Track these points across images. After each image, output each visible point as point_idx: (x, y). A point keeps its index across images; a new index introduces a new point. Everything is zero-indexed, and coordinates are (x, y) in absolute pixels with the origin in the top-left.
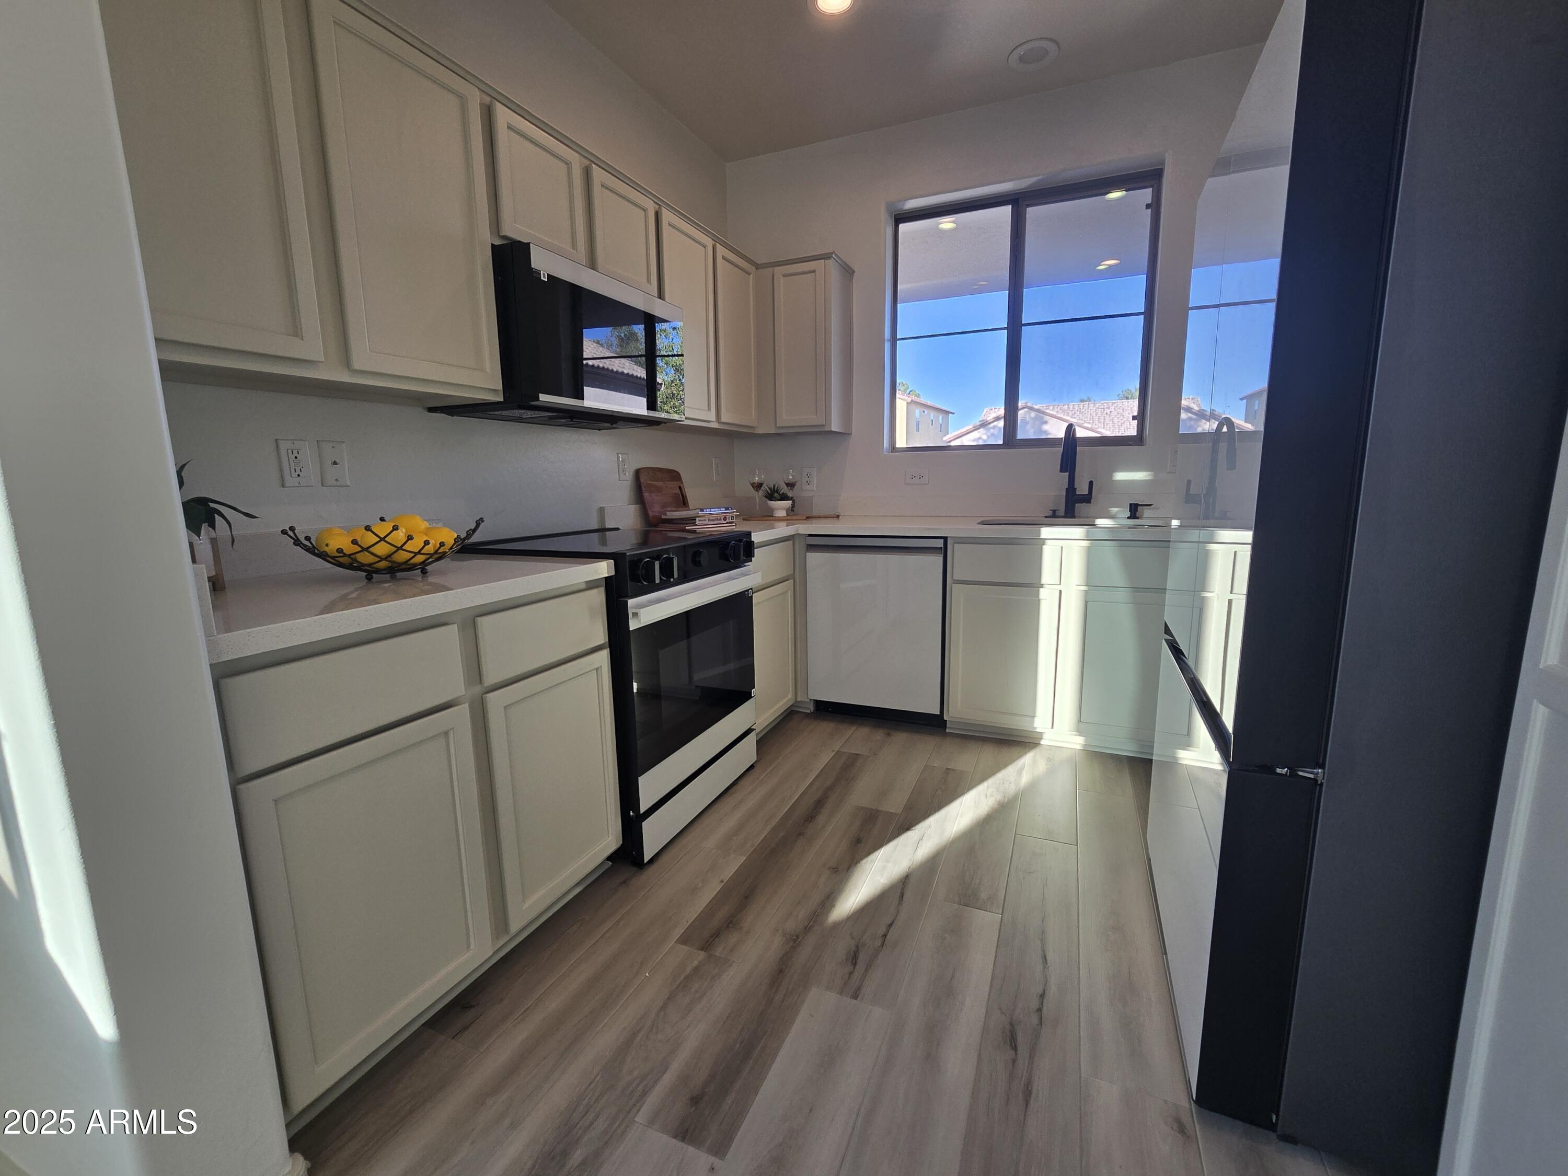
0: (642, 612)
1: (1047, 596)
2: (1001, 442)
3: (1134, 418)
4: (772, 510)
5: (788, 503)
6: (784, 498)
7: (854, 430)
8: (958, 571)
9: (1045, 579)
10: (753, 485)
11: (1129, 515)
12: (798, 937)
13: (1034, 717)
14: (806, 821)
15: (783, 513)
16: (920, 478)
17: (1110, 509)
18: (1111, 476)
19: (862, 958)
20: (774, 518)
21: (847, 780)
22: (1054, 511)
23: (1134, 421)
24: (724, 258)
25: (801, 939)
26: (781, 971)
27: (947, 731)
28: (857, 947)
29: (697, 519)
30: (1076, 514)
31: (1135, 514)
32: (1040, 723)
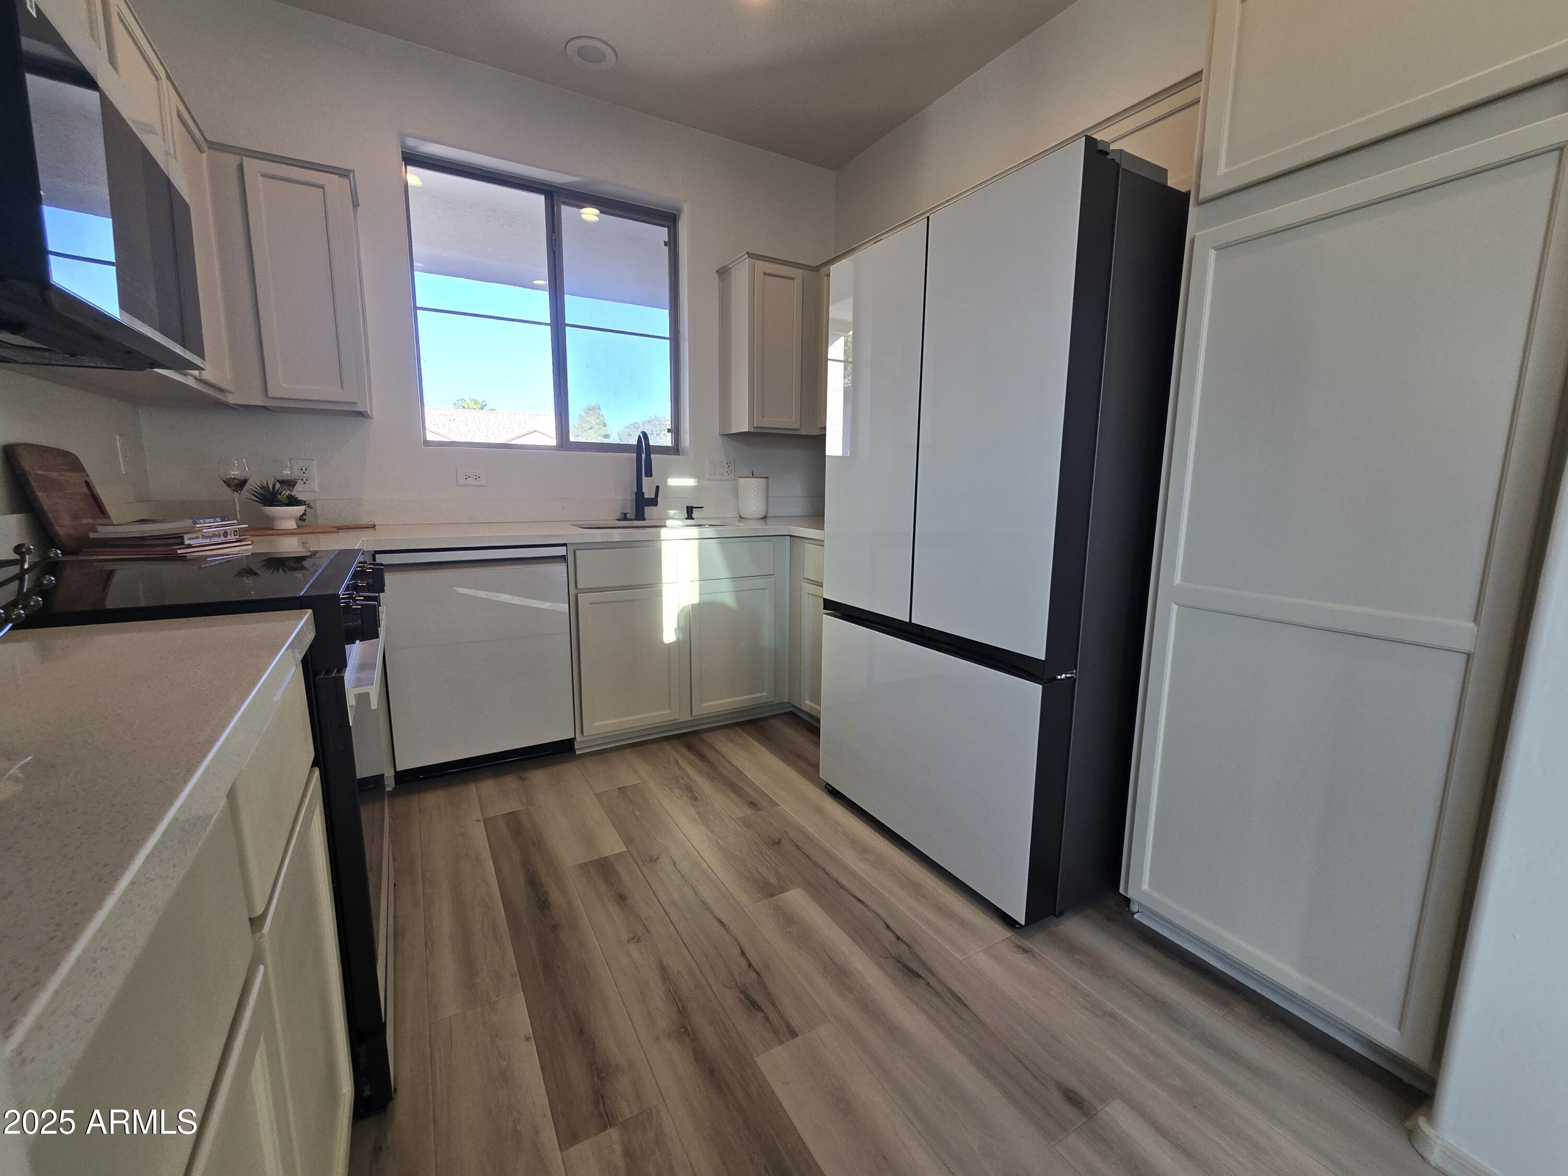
2: (557, 444)
3: (669, 431)
4: (275, 519)
5: (298, 510)
6: (293, 501)
10: (228, 483)
11: (687, 517)
12: (683, 1026)
14: (543, 910)
15: (292, 525)
16: (476, 479)
17: (668, 511)
18: (666, 482)
19: (758, 997)
20: (276, 532)
21: (534, 844)
22: (625, 514)
23: (668, 433)
25: (688, 1026)
26: (712, 1072)
27: (577, 753)
28: (742, 992)
29: (186, 537)
30: (646, 517)
31: (691, 516)
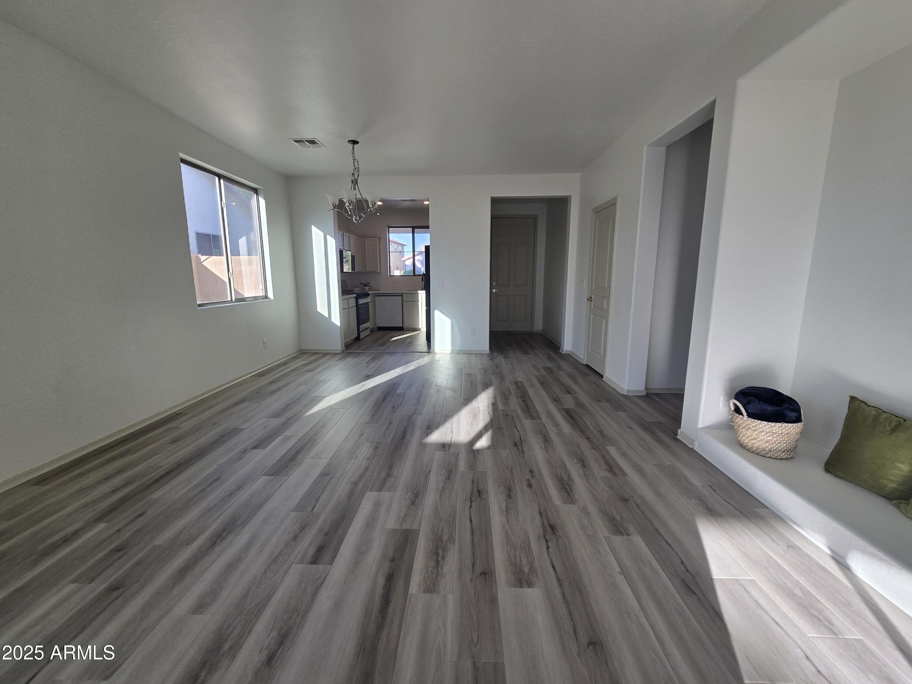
0: (361, 302)
1: (420, 303)
2: (412, 275)
4: (365, 289)
5: (369, 287)
6: (368, 286)
7: (382, 272)
8: (404, 299)
9: (419, 300)
13: (419, 325)
15: (367, 289)
24: (357, 239)
32: (420, 326)
